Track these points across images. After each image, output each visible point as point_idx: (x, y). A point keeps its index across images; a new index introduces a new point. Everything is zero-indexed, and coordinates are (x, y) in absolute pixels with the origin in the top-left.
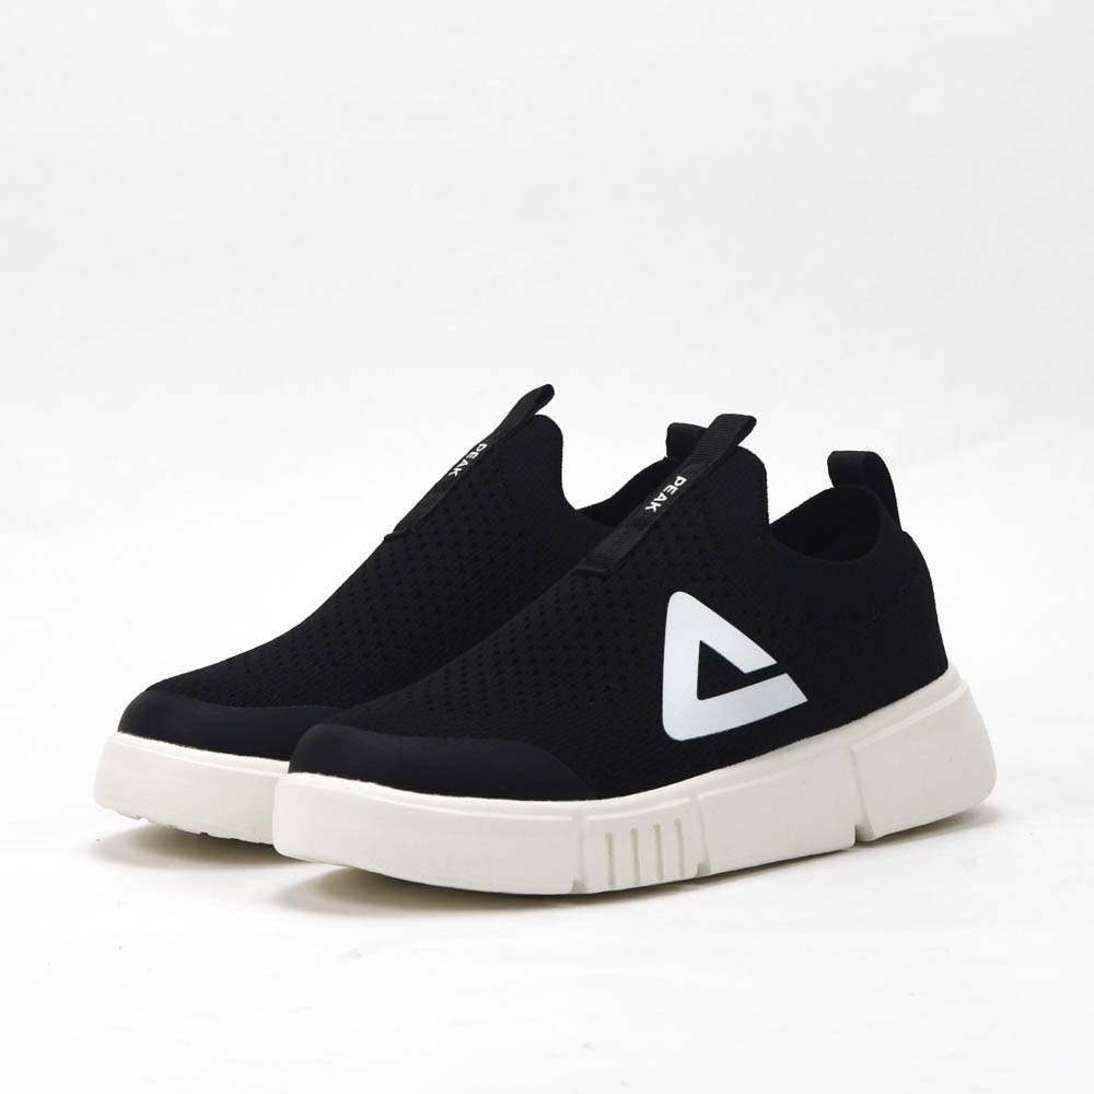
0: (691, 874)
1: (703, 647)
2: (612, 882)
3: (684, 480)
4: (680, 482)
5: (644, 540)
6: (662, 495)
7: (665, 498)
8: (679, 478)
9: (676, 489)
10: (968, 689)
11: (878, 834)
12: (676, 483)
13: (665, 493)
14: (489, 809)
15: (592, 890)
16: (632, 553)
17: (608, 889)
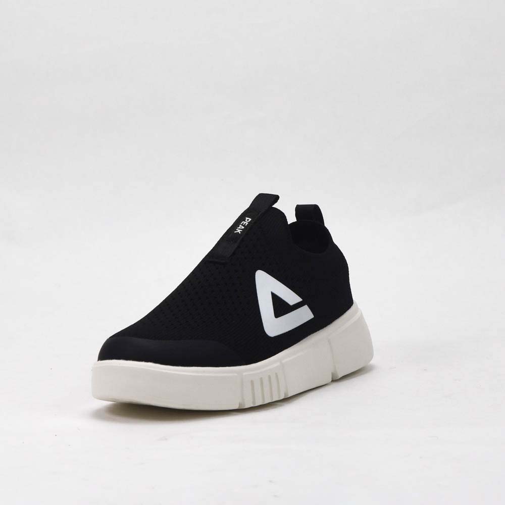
0: (282, 397)
1: (273, 294)
2: (254, 402)
3: (250, 219)
4: (248, 220)
5: (239, 247)
6: (240, 226)
7: (243, 228)
8: (247, 218)
9: (247, 223)
10: (362, 313)
11: (340, 376)
12: (246, 220)
13: (242, 225)
14: (204, 372)
15: (247, 406)
16: (234, 253)
17: (252, 405)
